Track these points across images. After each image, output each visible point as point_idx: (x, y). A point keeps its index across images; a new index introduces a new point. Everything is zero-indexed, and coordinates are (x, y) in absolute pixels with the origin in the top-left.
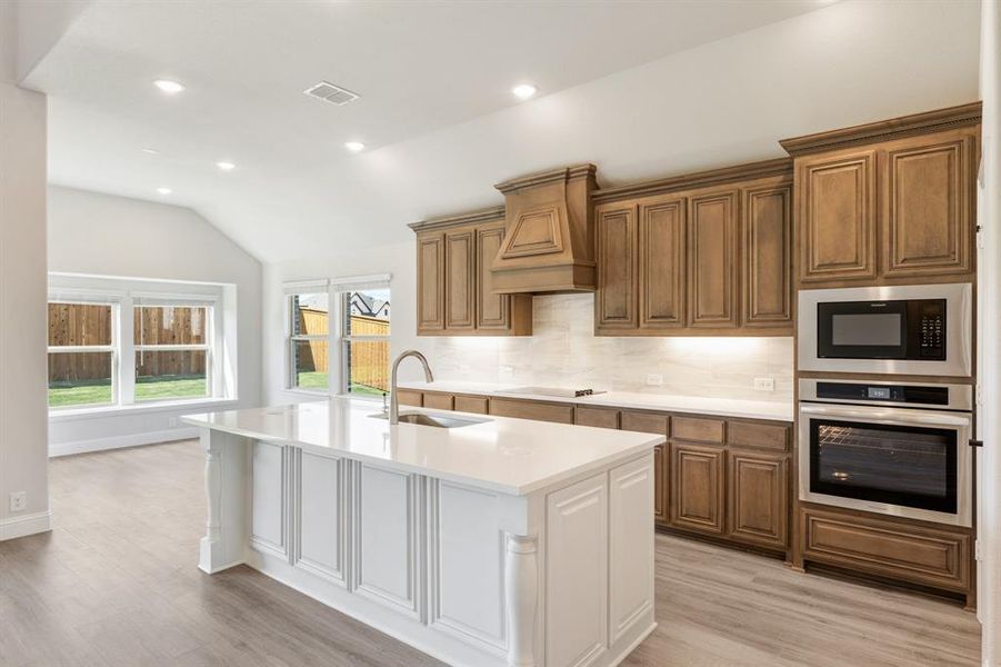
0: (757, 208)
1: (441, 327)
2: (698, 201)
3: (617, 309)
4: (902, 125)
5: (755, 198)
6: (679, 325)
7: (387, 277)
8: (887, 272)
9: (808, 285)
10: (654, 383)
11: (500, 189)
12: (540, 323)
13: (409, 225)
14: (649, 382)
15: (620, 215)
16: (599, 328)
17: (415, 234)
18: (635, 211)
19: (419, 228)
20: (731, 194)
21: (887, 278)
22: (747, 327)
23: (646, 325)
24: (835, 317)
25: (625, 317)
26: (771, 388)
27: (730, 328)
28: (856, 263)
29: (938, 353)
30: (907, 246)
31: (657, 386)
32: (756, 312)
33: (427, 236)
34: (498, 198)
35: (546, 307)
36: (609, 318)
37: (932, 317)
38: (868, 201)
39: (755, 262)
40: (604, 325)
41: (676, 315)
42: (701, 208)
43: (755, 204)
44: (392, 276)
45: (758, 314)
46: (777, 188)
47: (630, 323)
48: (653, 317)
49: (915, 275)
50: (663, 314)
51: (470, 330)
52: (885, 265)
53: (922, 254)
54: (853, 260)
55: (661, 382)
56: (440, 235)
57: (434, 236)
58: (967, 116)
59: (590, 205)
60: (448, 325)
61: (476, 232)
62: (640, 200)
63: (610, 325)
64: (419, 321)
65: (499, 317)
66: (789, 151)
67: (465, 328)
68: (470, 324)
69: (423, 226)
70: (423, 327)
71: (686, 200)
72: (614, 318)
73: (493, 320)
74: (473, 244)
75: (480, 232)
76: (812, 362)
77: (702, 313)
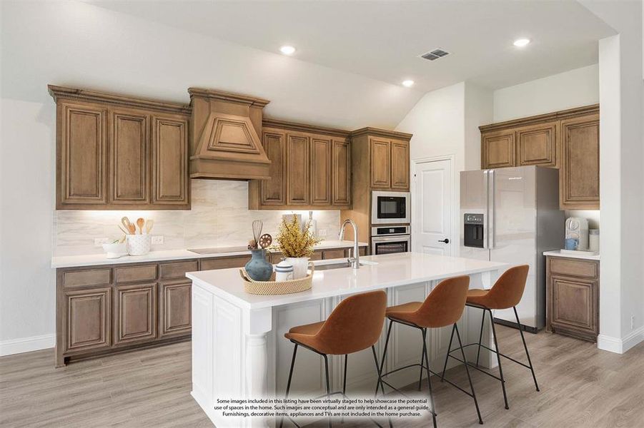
0: (338, 151)
1: (103, 201)
2: (316, 140)
3: (274, 194)
4: (397, 134)
5: (337, 146)
8: (393, 187)
9: (376, 189)
13: (47, 85)
15: (276, 137)
16: (262, 205)
18: (284, 136)
20: (329, 141)
21: (392, 189)
22: (334, 205)
23: (290, 204)
24: (381, 202)
25: (279, 199)
28: (386, 182)
29: (403, 216)
30: (397, 178)
32: (337, 198)
33: (78, 105)
34: (186, 98)
36: (268, 199)
37: (403, 203)
41: (305, 198)
42: (316, 144)
43: (337, 149)
47: (282, 202)
48: (294, 199)
49: (398, 188)
50: (299, 198)
51: (146, 204)
52: (392, 183)
53: (400, 181)
56: (100, 109)
57: (91, 108)
58: (407, 138)
59: (263, 125)
60: (114, 200)
61: (151, 118)
62: (287, 131)
63: (269, 204)
64: (63, 194)
65: (179, 194)
66: (366, 132)
67: (138, 202)
68: (145, 200)
69: (71, 93)
70: (71, 202)
71: (309, 138)
72: (272, 199)
73: (172, 197)
74: (148, 128)
75: (157, 119)
76: (376, 220)
77: (317, 198)
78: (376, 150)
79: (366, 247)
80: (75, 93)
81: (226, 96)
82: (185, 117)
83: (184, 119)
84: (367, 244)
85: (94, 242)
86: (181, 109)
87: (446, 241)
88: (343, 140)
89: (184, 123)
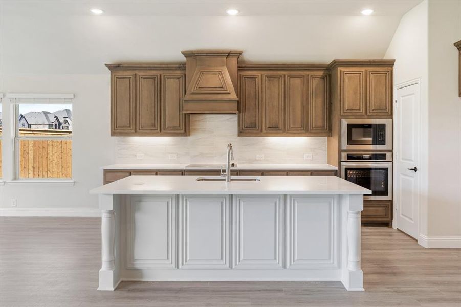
0: (315, 84)
1: (134, 131)
2: (291, 77)
3: (251, 123)
4: (374, 62)
5: (313, 79)
6: (281, 132)
7: (72, 96)
8: (368, 114)
9: (346, 117)
10: (259, 159)
11: (183, 54)
12: (195, 129)
13: (105, 65)
14: (257, 159)
15: (253, 78)
16: (241, 132)
17: (110, 71)
18: (260, 77)
19: (115, 68)
20: (304, 76)
21: (368, 116)
22: (310, 132)
23: (265, 132)
24: (353, 129)
25: (255, 127)
26: (311, 158)
27: (303, 133)
28: (359, 110)
29: (383, 142)
30: (374, 105)
31: (261, 160)
32: (314, 126)
33: (120, 74)
34: (183, 59)
35: (199, 121)
36: (246, 127)
37: (382, 130)
38: (363, 87)
39: (314, 106)
40: (243, 131)
41: (280, 126)
42: (291, 80)
43: (314, 82)
44: (74, 96)
45: (315, 127)
46: (322, 76)
47: (258, 130)
48: (269, 128)
49: (376, 115)
50: (274, 126)
51: (158, 133)
52: (368, 111)
53: (378, 108)
54: (358, 108)
55: (264, 158)
56: (132, 74)
57: (127, 74)
58: (390, 64)
59: (239, 70)
60: (139, 130)
61: (161, 75)
62: (263, 72)
63: (247, 131)
64: (113, 127)
65: (178, 126)
66: (336, 64)
67: (153, 131)
68: (157, 130)
69: (116, 67)
70: (117, 131)
71: (285, 75)
72: (249, 128)
73: (174, 127)
74: (159, 83)
75: (164, 76)
76: (345, 146)
77: (291, 126)
78: (347, 80)
79: (336, 170)
80: (118, 67)
81: (207, 53)
82: (183, 72)
83: (182, 74)
84: (336, 168)
85: (136, 156)
86: (179, 67)
87: (415, 170)
88: (321, 73)
89: (182, 76)
